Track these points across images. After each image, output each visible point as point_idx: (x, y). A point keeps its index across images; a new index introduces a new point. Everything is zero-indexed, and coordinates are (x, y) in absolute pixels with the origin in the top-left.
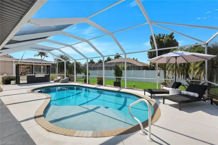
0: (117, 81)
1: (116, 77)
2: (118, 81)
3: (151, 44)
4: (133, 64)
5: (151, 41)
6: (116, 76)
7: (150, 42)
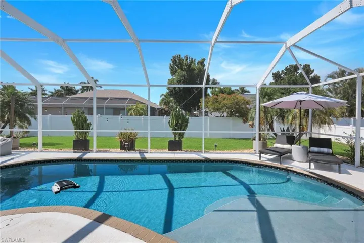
0: (175, 139)
1: (173, 131)
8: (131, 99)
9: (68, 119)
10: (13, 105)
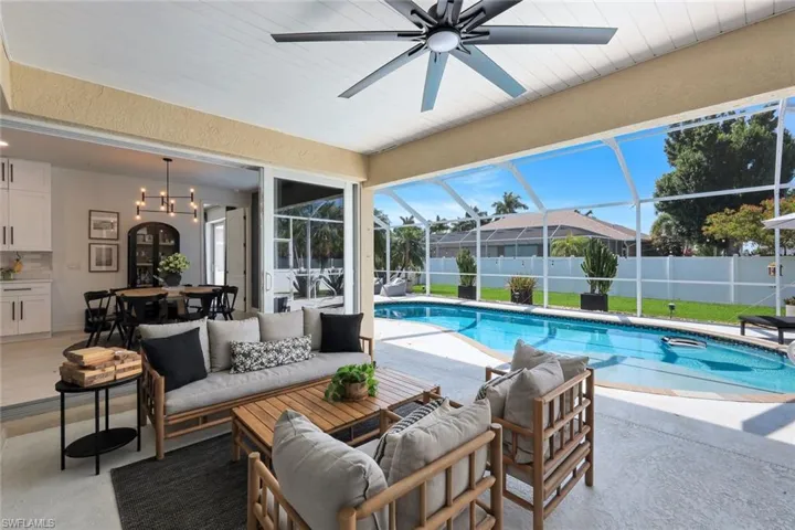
0: (593, 291)
1: (589, 279)
2: (597, 291)
3: (669, 153)
4: (595, 234)
5: (668, 142)
6: (591, 275)
7: (665, 144)
8: (563, 228)
9: (453, 261)
10: (408, 245)
